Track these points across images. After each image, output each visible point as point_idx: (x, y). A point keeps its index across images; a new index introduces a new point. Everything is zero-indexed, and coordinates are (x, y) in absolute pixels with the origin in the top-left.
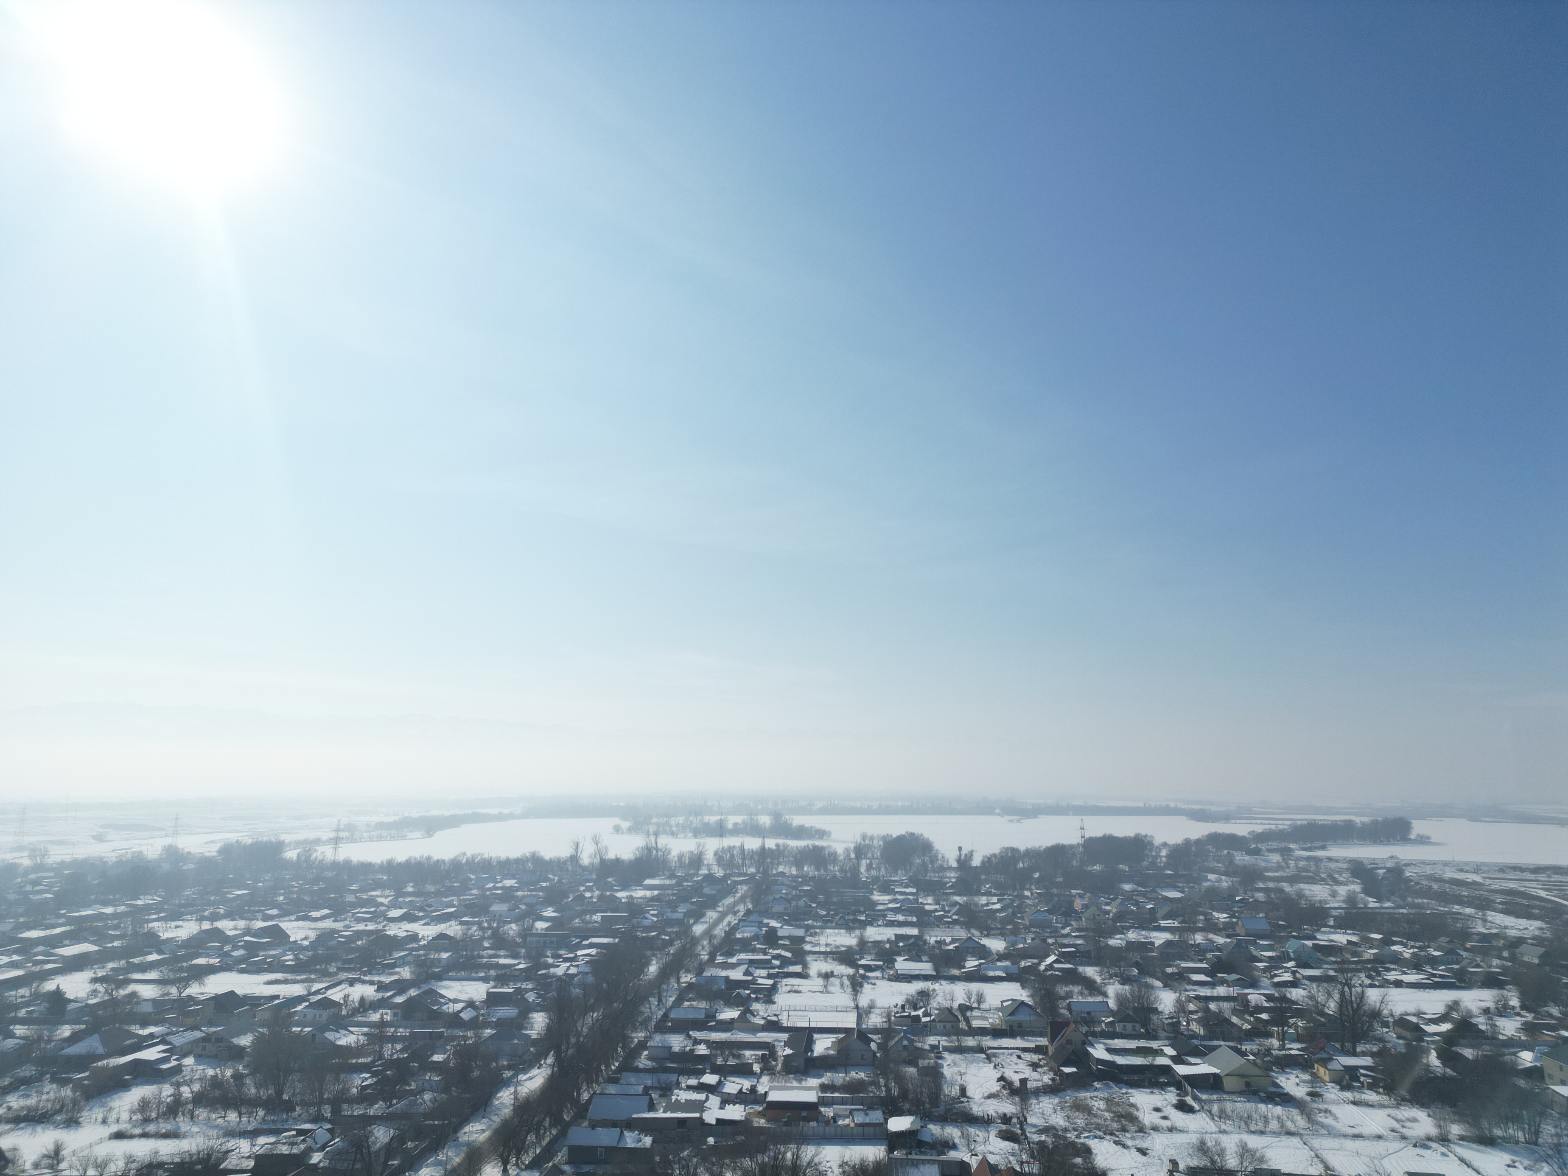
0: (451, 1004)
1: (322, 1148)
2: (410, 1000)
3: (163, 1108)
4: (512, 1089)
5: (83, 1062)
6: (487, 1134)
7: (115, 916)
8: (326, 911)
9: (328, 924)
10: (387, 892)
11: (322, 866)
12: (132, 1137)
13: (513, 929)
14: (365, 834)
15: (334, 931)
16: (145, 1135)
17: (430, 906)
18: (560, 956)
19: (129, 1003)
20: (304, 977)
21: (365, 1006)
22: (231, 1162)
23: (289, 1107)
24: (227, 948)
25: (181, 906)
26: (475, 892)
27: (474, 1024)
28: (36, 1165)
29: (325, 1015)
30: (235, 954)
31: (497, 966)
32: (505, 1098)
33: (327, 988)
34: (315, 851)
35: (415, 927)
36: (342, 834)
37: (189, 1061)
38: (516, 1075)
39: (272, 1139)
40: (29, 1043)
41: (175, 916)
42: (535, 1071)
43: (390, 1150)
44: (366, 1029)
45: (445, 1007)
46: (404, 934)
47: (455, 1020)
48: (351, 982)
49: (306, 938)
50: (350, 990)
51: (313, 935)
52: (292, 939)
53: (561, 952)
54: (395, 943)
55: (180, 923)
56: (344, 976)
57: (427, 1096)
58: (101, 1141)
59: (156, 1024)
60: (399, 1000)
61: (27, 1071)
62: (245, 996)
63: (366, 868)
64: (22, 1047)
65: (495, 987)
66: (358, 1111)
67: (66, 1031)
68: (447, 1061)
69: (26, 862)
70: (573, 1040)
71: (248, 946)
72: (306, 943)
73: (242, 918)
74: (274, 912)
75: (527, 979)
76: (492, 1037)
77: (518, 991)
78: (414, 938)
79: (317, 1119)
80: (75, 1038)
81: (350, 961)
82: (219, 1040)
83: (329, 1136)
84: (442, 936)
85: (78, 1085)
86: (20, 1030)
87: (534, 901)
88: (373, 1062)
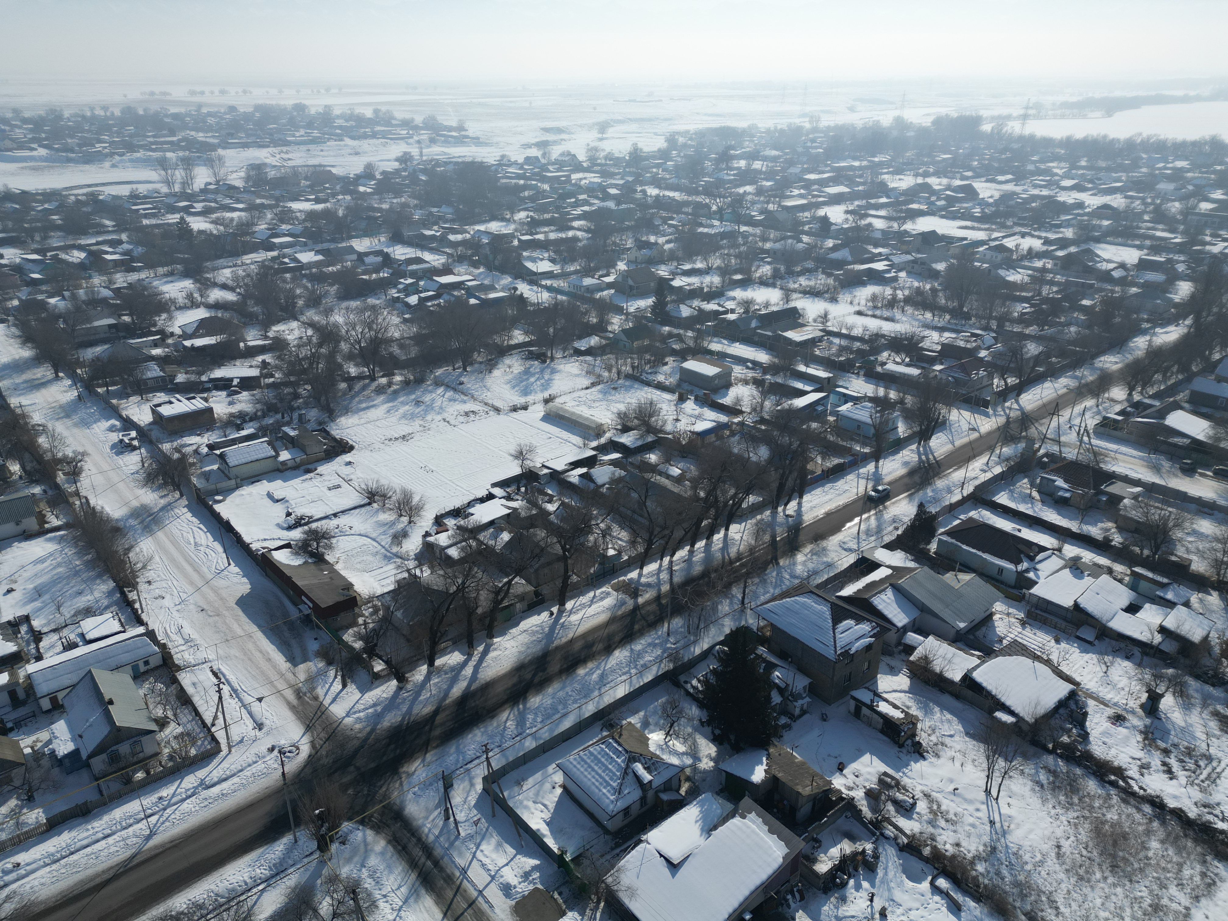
0: (1105, 263)
1: (988, 348)
2: (1070, 255)
3: (885, 302)
4: (1148, 338)
5: (840, 264)
6: (1119, 366)
7: (860, 168)
8: (1009, 177)
9: (1010, 187)
10: (1063, 164)
11: (1010, 139)
12: (866, 315)
13: (1176, 206)
14: (1050, 113)
15: (1014, 193)
16: (874, 316)
17: (1100, 179)
18: (1219, 236)
19: (867, 230)
20: (987, 226)
21: (1032, 254)
22: (925, 344)
23: (967, 317)
24: (933, 198)
25: (904, 164)
26: (1144, 170)
27: (1123, 282)
28: (815, 321)
29: (1000, 257)
30: (939, 203)
31: (1153, 238)
32: (1140, 343)
33: (1004, 237)
34: (1006, 125)
35: (1084, 197)
36: (1031, 112)
37: (903, 274)
38: (1154, 327)
39: (954, 335)
40: (811, 248)
41: (899, 171)
42: (1171, 328)
43: (1037, 360)
44: (1030, 272)
45: (1099, 265)
46: (1072, 201)
47: (1106, 276)
48: (1023, 235)
49: (991, 197)
50: (1021, 241)
51: (997, 195)
52: (981, 196)
53: (1221, 232)
54: (1064, 208)
55: (902, 177)
56: (1018, 229)
57: (1073, 329)
58: (849, 314)
59: (883, 247)
60: (1060, 253)
61: (810, 264)
62: (943, 235)
63: (1048, 142)
64: (807, 249)
65: (1148, 255)
66: (1017, 329)
67: (830, 243)
68: (1093, 307)
69: (807, 126)
70: (1215, 310)
71: (948, 198)
72: (991, 200)
73: (946, 177)
74: (969, 174)
75: (1180, 252)
76: (1136, 295)
77: (1169, 261)
78: (1080, 205)
79: (986, 328)
80: (835, 248)
81: (1024, 218)
82: (923, 263)
83: (993, 341)
84: (1106, 207)
85: (836, 278)
86: (805, 238)
87: (1203, 182)
88: (1033, 297)
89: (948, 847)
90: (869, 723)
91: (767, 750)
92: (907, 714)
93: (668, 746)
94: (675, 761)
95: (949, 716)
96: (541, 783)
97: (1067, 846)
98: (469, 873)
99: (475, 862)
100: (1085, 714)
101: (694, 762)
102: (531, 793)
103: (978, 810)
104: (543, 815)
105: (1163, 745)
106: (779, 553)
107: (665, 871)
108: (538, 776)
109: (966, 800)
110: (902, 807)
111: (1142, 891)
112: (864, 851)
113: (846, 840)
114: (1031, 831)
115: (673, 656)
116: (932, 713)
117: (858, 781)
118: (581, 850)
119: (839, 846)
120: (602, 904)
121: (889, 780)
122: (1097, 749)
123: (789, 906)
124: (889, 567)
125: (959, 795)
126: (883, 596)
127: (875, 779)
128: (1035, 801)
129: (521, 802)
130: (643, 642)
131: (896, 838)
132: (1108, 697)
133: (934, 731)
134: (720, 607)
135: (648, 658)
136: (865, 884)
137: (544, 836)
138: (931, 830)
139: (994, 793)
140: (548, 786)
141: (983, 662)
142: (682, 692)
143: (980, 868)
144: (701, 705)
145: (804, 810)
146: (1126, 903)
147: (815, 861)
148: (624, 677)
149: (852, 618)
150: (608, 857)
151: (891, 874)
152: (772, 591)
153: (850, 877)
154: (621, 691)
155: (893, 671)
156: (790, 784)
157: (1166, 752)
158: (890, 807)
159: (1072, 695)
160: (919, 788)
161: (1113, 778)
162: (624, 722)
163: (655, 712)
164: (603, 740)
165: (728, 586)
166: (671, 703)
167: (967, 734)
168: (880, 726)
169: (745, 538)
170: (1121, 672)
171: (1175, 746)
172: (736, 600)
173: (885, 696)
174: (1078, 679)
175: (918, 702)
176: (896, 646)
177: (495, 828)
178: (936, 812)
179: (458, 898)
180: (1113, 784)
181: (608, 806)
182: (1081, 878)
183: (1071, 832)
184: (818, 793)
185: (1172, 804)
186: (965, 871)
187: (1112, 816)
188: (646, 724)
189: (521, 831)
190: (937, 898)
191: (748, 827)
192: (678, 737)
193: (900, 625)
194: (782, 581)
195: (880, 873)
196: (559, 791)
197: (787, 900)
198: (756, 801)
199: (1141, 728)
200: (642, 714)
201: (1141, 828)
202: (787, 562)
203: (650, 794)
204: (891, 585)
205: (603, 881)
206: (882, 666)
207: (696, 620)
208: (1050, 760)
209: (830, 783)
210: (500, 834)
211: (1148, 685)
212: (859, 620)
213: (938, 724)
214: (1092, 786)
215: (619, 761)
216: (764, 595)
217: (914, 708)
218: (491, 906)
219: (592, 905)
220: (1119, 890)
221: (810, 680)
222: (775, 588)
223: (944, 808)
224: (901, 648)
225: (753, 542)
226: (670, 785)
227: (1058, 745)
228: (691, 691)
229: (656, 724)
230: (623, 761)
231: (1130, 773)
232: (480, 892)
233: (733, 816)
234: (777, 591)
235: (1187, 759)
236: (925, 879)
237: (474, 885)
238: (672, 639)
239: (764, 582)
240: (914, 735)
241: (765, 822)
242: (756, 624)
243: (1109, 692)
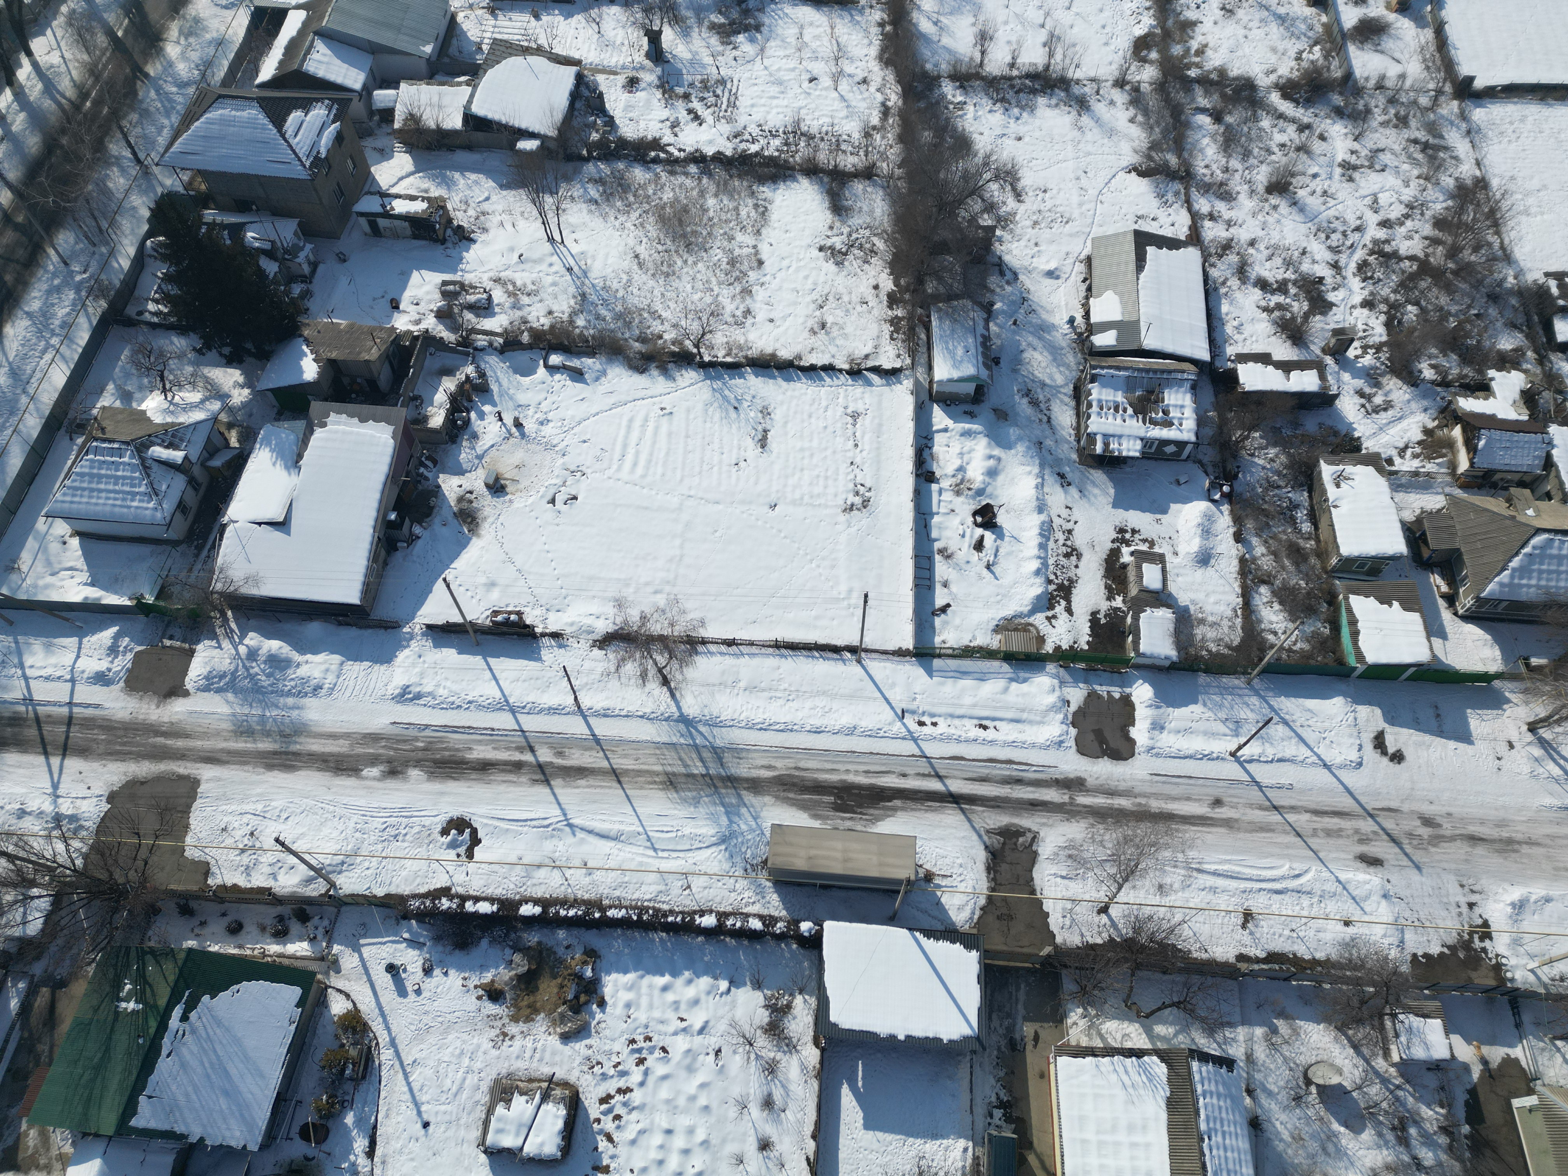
89: (543, 320)
90: (396, 235)
91: (301, 336)
92: (429, 200)
93: (177, 405)
94: (198, 416)
95: (473, 176)
96: (42, 547)
97: (642, 250)
98: (36, 697)
99: (32, 683)
100: (601, 95)
101: (223, 402)
102: (39, 567)
103: (551, 265)
104: (78, 580)
105: (680, 90)
106: (137, 57)
107: (277, 535)
108: (31, 544)
109: (535, 261)
110: (479, 308)
111: (717, 255)
112: (467, 377)
113: (445, 378)
114: (607, 256)
115: (97, 289)
116: (455, 184)
117: (422, 308)
118: (160, 582)
119: (441, 389)
120: (229, 614)
121: (451, 288)
122: (628, 130)
123: (427, 479)
124: (298, 7)
125: (527, 261)
126: (314, 56)
127: (438, 296)
128: (596, 222)
129: (35, 586)
130: (35, 294)
131: (491, 344)
132: (613, 62)
133: (466, 203)
134: (110, 185)
135: (61, 312)
136: (487, 408)
137: (99, 599)
138: (518, 314)
139: (557, 237)
140: (54, 547)
141: (475, 87)
142: (145, 329)
143: (580, 322)
144: (181, 330)
145: (384, 377)
146: (710, 273)
147: (426, 419)
148: (48, 357)
149: (296, 108)
150: (199, 566)
151: (505, 382)
152: (166, 122)
153: (468, 412)
154: (59, 377)
155: (385, 154)
156: (351, 357)
157: (686, 97)
158: (469, 316)
159: (580, 78)
160: (485, 277)
161: (653, 154)
162: (95, 412)
163: (127, 375)
164: (84, 450)
165: (99, 146)
166: (139, 351)
167: (502, 187)
168: (409, 232)
169: (67, 55)
170: (613, 24)
171: (691, 85)
172: (126, 163)
173: (393, 191)
174: (576, 55)
175: (433, 178)
176: (371, 119)
177: (25, 634)
178: (515, 293)
179: (46, 728)
180: (656, 161)
181: (153, 516)
182: (667, 275)
183: (641, 234)
184: (388, 349)
185: (710, 151)
186: (568, 334)
187: (667, 196)
188: (126, 396)
189: (64, 614)
190: (558, 377)
191: (336, 432)
192: (181, 387)
193: (358, 86)
194: (170, 101)
195: (494, 387)
196: (75, 542)
197: (422, 475)
198: (326, 400)
199: (656, 82)
200: (111, 387)
201: (695, 193)
202: (159, 66)
203: (196, 471)
204: (316, 33)
205: (212, 593)
206: (369, 154)
207: (90, 222)
208: (590, 168)
209: (393, 329)
210: (38, 634)
211: (643, 26)
212: (305, 105)
213: (467, 192)
214: (639, 174)
215: (126, 459)
216: (159, 133)
217: (433, 188)
218: (97, 706)
219: (218, 622)
220: (700, 265)
221: (297, 221)
222: (168, 115)
223: (519, 283)
224: (376, 118)
225: (86, 57)
226: (213, 447)
227: (591, 147)
228: (155, 320)
229: (141, 388)
230: (132, 457)
231: (665, 140)
232: (70, 704)
233: (312, 432)
234: (175, 119)
235: (706, 95)
236: (538, 366)
237: (55, 704)
238: (76, 268)
239: (145, 114)
240: (450, 221)
241: (351, 415)
242: (178, 183)
243: (611, 56)
